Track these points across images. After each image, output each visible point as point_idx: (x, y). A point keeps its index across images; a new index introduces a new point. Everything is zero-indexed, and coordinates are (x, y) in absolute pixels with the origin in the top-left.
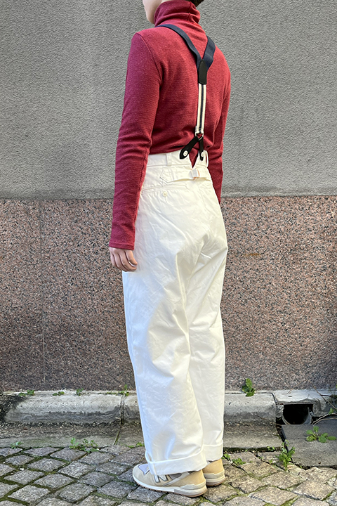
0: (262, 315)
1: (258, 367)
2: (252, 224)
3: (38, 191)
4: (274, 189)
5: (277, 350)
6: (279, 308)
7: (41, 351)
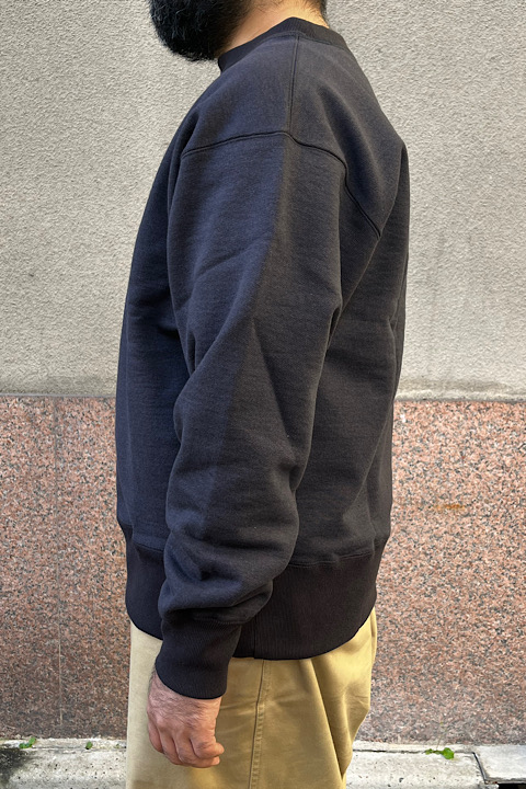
0: (462, 614)
1: (448, 706)
2: (451, 450)
3: (51, 380)
4: (495, 386)
5: (486, 676)
6: (494, 603)
7: (56, 669)
